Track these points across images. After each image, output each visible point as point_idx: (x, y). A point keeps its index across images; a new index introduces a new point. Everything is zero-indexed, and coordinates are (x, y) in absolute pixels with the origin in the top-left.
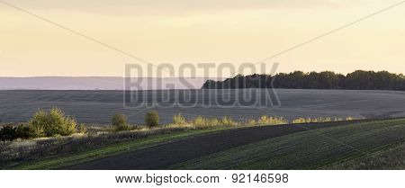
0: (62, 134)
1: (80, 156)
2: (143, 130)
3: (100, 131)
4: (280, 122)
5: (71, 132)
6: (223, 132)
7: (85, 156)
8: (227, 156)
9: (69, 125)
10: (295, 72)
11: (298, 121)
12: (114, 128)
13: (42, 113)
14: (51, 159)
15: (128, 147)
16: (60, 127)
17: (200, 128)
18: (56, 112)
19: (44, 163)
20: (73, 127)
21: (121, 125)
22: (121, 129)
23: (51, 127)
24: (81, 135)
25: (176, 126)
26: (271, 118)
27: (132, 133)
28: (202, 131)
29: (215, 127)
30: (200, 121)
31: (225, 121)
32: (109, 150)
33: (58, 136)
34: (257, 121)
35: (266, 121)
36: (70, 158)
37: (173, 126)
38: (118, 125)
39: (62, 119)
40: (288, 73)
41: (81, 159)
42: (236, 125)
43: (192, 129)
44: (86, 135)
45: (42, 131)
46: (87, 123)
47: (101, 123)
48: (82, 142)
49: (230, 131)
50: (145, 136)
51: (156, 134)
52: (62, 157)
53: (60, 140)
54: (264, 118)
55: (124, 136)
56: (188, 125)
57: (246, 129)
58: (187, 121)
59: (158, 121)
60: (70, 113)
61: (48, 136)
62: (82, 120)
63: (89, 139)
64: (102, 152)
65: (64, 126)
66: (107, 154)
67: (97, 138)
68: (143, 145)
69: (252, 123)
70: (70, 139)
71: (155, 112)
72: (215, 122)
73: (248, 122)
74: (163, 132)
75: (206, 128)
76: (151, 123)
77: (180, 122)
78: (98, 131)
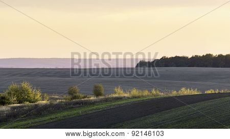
0: (30, 102)
1: (44, 119)
2: (92, 98)
3: (60, 99)
4: (195, 92)
5: (37, 100)
6: (152, 100)
7: (47, 118)
8: (155, 118)
9: (36, 95)
10: (207, 55)
11: (209, 92)
12: (69, 97)
13: (15, 86)
14: (22, 120)
15: (80, 111)
16: (28, 97)
17: (134, 97)
18: (25, 85)
19: (16, 124)
20: (38, 97)
21: (74, 94)
22: (75, 97)
23: (21, 96)
24: (44, 102)
25: (117, 95)
26: (189, 90)
27: (83, 101)
28: (136, 100)
29: (145, 96)
30: (135, 92)
31: (154, 92)
32: (66, 113)
33: (27, 103)
34: (177, 91)
35: (185, 92)
36: (36, 120)
37: (114, 96)
38: (72, 94)
39: (30, 90)
40: (201, 55)
41: (45, 120)
42: (162, 95)
43: (128, 98)
44: (48, 103)
45: (15, 99)
46: (50, 93)
47: (59, 93)
48: (45, 107)
49: (158, 99)
50: (93, 103)
51: (101, 101)
52: (30, 119)
53: (28, 106)
54: (183, 89)
55: (77, 103)
56: (126, 95)
57: (170, 98)
58: (125, 92)
59: (103, 92)
60: (36, 85)
61: (19, 103)
62: (45, 91)
63: (51, 106)
64: (60, 115)
65: (31, 96)
66: (64, 116)
67: (56, 104)
68: (92, 110)
69: (174, 93)
70: (36, 105)
71: (100, 85)
72: (146, 93)
73: (171, 93)
74: (107, 100)
75: (139, 97)
76: (98, 94)
77: (119, 92)
78: (57, 99)
